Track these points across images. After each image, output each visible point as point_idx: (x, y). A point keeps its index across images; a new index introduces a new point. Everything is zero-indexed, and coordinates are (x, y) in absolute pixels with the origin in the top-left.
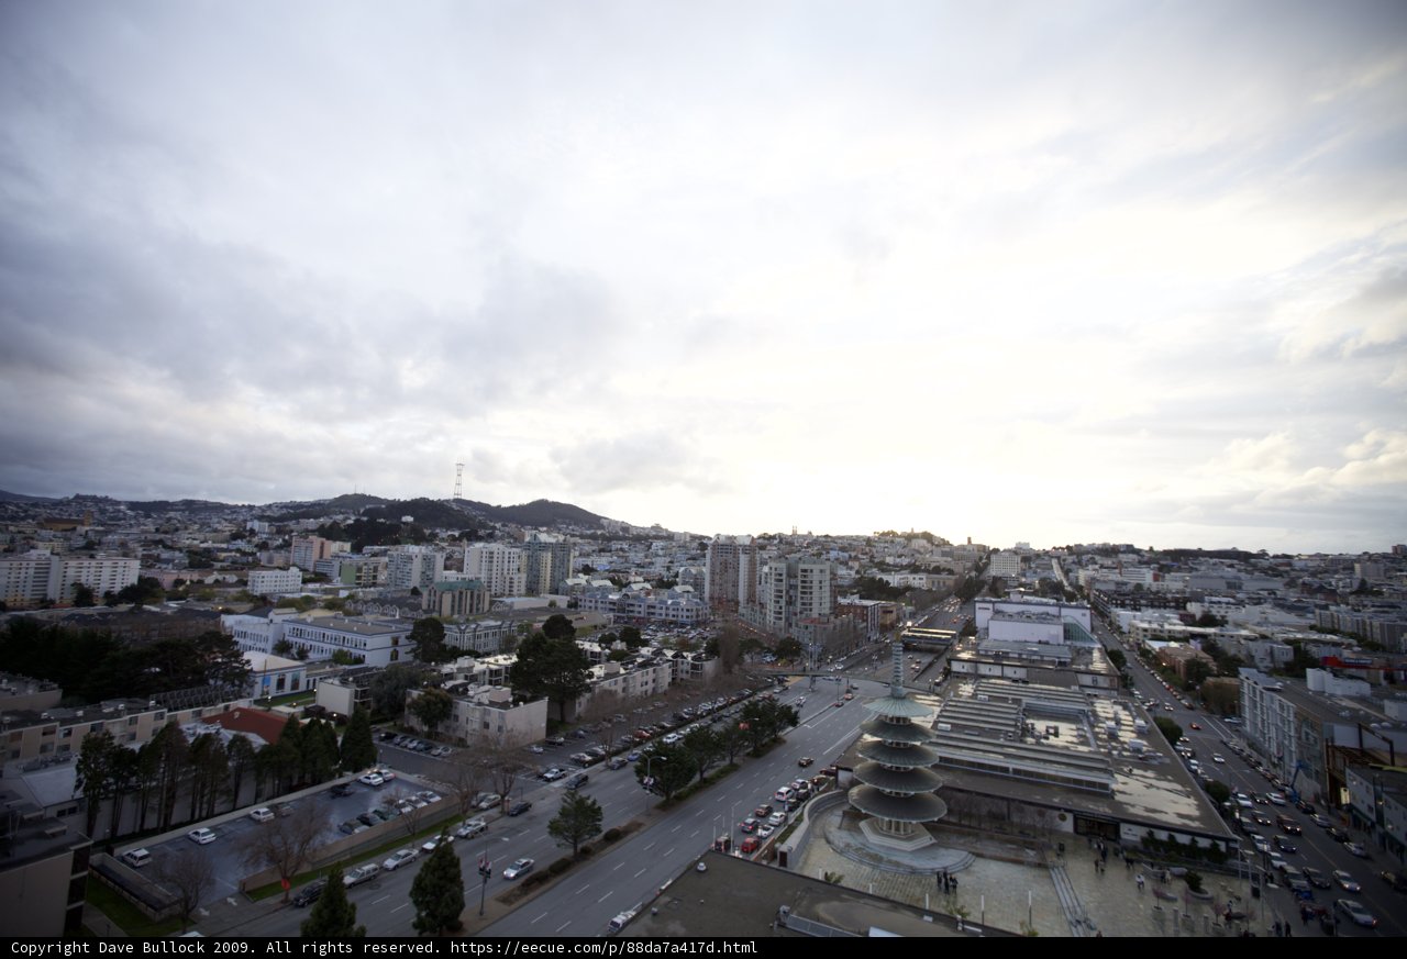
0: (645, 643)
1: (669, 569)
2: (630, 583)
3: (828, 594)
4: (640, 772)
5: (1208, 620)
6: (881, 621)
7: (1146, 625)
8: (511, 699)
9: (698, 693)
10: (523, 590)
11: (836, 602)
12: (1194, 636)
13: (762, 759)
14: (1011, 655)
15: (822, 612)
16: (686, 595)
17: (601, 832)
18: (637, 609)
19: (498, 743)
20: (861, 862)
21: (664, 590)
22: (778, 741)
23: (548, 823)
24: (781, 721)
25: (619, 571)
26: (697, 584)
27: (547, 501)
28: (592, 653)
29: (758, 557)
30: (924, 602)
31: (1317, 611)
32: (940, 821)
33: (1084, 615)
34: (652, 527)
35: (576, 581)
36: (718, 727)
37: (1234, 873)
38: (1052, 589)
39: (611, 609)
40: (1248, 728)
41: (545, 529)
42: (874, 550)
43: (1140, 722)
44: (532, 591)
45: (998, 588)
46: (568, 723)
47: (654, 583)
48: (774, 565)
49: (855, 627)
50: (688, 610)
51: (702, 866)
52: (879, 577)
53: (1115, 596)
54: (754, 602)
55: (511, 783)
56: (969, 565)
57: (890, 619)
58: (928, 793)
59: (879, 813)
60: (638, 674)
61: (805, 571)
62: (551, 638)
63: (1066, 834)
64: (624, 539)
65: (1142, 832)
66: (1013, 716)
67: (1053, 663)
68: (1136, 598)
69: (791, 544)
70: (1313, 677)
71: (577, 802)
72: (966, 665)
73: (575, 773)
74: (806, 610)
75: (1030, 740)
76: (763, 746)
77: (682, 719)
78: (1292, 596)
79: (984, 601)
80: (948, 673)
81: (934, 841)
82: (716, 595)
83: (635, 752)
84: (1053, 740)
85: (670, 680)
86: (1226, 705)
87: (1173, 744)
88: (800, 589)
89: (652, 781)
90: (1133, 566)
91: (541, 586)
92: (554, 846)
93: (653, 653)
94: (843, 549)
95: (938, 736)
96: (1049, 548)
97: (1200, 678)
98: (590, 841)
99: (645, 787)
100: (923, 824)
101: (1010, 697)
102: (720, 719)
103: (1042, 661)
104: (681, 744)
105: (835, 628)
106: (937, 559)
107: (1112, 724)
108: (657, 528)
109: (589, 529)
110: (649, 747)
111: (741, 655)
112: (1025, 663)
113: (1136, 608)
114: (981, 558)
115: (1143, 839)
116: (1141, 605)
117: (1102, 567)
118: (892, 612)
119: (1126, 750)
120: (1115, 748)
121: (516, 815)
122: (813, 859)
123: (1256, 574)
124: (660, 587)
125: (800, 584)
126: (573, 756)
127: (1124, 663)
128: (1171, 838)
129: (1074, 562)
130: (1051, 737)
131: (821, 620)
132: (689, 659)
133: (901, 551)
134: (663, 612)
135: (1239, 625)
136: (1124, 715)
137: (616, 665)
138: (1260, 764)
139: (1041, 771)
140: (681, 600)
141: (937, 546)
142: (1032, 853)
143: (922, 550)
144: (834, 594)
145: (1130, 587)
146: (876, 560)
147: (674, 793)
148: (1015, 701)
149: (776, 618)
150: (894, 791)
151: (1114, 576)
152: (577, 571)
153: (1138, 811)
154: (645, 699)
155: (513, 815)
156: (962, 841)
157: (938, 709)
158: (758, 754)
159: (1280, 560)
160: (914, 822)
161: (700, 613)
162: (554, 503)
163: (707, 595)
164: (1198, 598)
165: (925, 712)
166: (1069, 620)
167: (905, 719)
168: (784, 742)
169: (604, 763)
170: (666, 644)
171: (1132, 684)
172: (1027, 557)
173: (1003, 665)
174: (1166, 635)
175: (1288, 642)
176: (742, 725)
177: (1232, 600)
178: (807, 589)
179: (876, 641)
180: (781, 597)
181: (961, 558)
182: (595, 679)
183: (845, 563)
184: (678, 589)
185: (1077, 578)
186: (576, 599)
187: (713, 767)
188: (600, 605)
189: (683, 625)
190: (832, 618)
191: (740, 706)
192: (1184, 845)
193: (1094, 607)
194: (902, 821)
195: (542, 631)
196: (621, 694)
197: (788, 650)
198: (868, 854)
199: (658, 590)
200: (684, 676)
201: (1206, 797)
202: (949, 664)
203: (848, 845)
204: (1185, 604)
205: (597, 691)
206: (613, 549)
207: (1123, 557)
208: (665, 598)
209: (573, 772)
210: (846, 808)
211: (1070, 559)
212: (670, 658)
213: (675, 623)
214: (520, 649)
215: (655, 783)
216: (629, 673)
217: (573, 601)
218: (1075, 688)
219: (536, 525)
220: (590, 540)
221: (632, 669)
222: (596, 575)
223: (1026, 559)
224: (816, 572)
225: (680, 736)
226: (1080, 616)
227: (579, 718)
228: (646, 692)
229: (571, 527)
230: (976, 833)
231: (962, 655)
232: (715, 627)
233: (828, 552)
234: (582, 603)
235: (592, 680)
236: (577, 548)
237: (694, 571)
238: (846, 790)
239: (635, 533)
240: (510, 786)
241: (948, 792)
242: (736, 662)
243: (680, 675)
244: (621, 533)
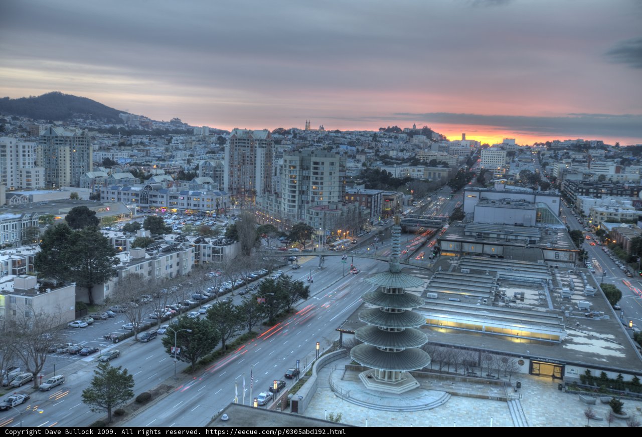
0: (169, 231)
1: (189, 162)
2: (151, 175)
3: (337, 184)
4: (166, 343)
6: (383, 208)
7: (604, 210)
8: (37, 287)
10: (42, 184)
11: (343, 191)
12: (641, 218)
13: (277, 327)
14: (491, 236)
15: (331, 201)
16: (206, 186)
17: (133, 396)
18: (159, 199)
19: (27, 326)
21: (185, 182)
22: (290, 312)
23: (82, 393)
24: (294, 295)
25: (141, 165)
26: (217, 175)
27: (60, 94)
28: (117, 241)
29: (273, 151)
30: (421, 190)
32: (425, 370)
33: (554, 202)
34: (172, 122)
35: (97, 174)
36: (238, 302)
38: (531, 180)
39: (134, 200)
41: (60, 122)
42: (379, 145)
43: (589, 287)
44: (51, 184)
45: (484, 180)
46: (97, 305)
47: (175, 175)
48: (288, 158)
49: (360, 213)
51: (225, 416)
52: (382, 169)
53: (582, 185)
54: (270, 191)
55: (43, 361)
56: (462, 158)
57: (390, 206)
58: (416, 347)
59: (375, 366)
60: (163, 258)
61: (317, 164)
62: (75, 228)
63: (522, 375)
64: (144, 133)
65: (581, 371)
66: (489, 285)
67: (525, 241)
68: (596, 187)
69: (304, 139)
71: (109, 373)
72: (453, 244)
74: (317, 198)
75: (501, 303)
76: (278, 316)
77: (204, 296)
79: (472, 191)
81: (419, 385)
82: (235, 186)
83: (162, 326)
84: (519, 304)
85: (193, 263)
87: (613, 304)
88: (312, 180)
89: (179, 349)
90: (600, 159)
91: (61, 180)
92: (89, 411)
93: (176, 239)
94: (351, 144)
95: (427, 303)
96: (532, 144)
98: (124, 404)
99: (173, 356)
100: (410, 372)
101: (488, 270)
102: (240, 295)
104: (204, 317)
105: (342, 215)
106: (434, 154)
107: (568, 290)
108: (176, 122)
109: (109, 122)
110: (175, 322)
111: (258, 239)
112: (501, 242)
113: (597, 195)
114: (472, 153)
115: (583, 378)
116: (601, 193)
117: (574, 160)
118: (392, 200)
119: (576, 310)
120: (567, 309)
121: (50, 389)
122: (319, 405)
124: (181, 179)
125: (311, 174)
126: (103, 334)
127: (582, 241)
128: (603, 375)
129: (551, 157)
130: (518, 301)
131: (331, 207)
132: (211, 244)
133: (403, 146)
134: (185, 202)
136: (577, 282)
137: (141, 252)
139: (508, 328)
140: (201, 191)
141: (435, 141)
142: (495, 390)
143: (422, 145)
144: (342, 186)
145: (595, 178)
146: (381, 154)
147: (199, 359)
148: (492, 273)
149: (290, 206)
150: (388, 348)
152: (97, 165)
154: (170, 281)
156: (441, 384)
157: (428, 281)
158: (272, 323)
160: (403, 371)
161: (220, 202)
162: (67, 96)
163: (226, 186)
166: (542, 206)
167: (400, 290)
168: (297, 312)
169: (133, 338)
170: (188, 231)
171: (587, 258)
172: (512, 152)
173: (483, 244)
174: (619, 218)
176: (259, 300)
178: (318, 180)
179: (379, 224)
180: (295, 187)
181: (455, 152)
182: (121, 265)
183: (353, 157)
184: (199, 180)
185: (552, 170)
186: (98, 191)
187: (234, 336)
188: (122, 196)
190: (340, 206)
191: (257, 283)
193: (564, 195)
194: (394, 371)
195: (66, 223)
196: (147, 277)
197: (300, 233)
199: (179, 182)
200: (207, 259)
202: (439, 243)
203: (349, 392)
204: (639, 191)
205: (124, 275)
206: (133, 143)
208: (186, 188)
209: (104, 347)
210: (348, 362)
211: (548, 154)
212: (192, 243)
214: (43, 240)
215: (182, 352)
216: (155, 258)
217: (95, 193)
218: (541, 262)
219: (50, 119)
220: (108, 134)
221: (156, 254)
222: (117, 168)
223: (511, 154)
224: (327, 164)
225: (204, 311)
226: (551, 203)
227: (107, 300)
228: (171, 274)
229: (88, 121)
230: (452, 378)
231: (451, 237)
232: (233, 216)
233: (338, 147)
234: (105, 195)
235: (118, 265)
236: (96, 142)
237: (213, 163)
238: (349, 349)
239: (154, 127)
240: (42, 364)
241: (433, 347)
242: (254, 246)
243: (202, 258)
244: (140, 128)
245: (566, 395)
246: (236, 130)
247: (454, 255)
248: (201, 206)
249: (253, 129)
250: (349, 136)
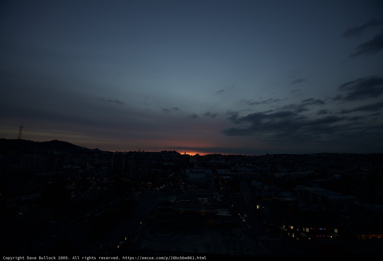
0: (91, 185)
2: (86, 167)
3: (148, 168)
5: (235, 171)
6: (162, 175)
7: (223, 173)
11: (150, 170)
12: (232, 175)
14: (194, 182)
16: (105, 170)
26: (109, 166)
29: (128, 158)
34: (95, 149)
35: (67, 167)
38: (203, 165)
41: (56, 150)
42: (161, 156)
45: (191, 166)
47: (95, 166)
52: (162, 163)
54: (127, 171)
56: (185, 160)
66: (194, 198)
69: (138, 154)
70: (253, 182)
79: (188, 169)
84: (203, 202)
90: (221, 159)
94: (153, 156)
95: (176, 205)
96: (203, 155)
101: (193, 193)
103: (201, 183)
106: (177, 158)
107: (216, 197)
112: (197, 184)
114: (188, 158)
117: (214, 159)
120: (216, 203)
122: (142, 244)
123: (244, 160)
124: (97, 168)
133: (168, 156)
135: (240, 172)
136: (218, 194)
137: (80, 193)
141: (177, 155)
142: (197, 231)
143: (173, 156)
145: (220, 164)
146: (161, 159)
151: (217, 162)
157: (176, 197)
159: (248, 157)
162: (60, 141)
163: (112, 169)
165: (173, 199)
166: (207, 173)
167: (168, 201)
170: (98, 185)
172: (198, 157)
173: (192, 185)
174: (227, 175)
175: (249, 175)
177: (239, 166)
178: (142, 167)
181: (183, 158)
182: (72, 198)
183: (153, 160)
184: (103, 168)
185: (209, 162)
193: (213, 169)
204: (231, 167)
206: (81, 156)
207: (219, 157)
212: (99, 189)
218: (208, 189)
219: (53, 148)
221: (85, 194)
226: (209, 171)
229: (66, 149)
231: (183, 183)
233: (149, 157)
236: (68, 156)
237: (108, 162)
239: (89, 151)
244: (84, 151)
246: (116, 152)
247: (183, 189)
249: (122, 152)
250: (152, 153)
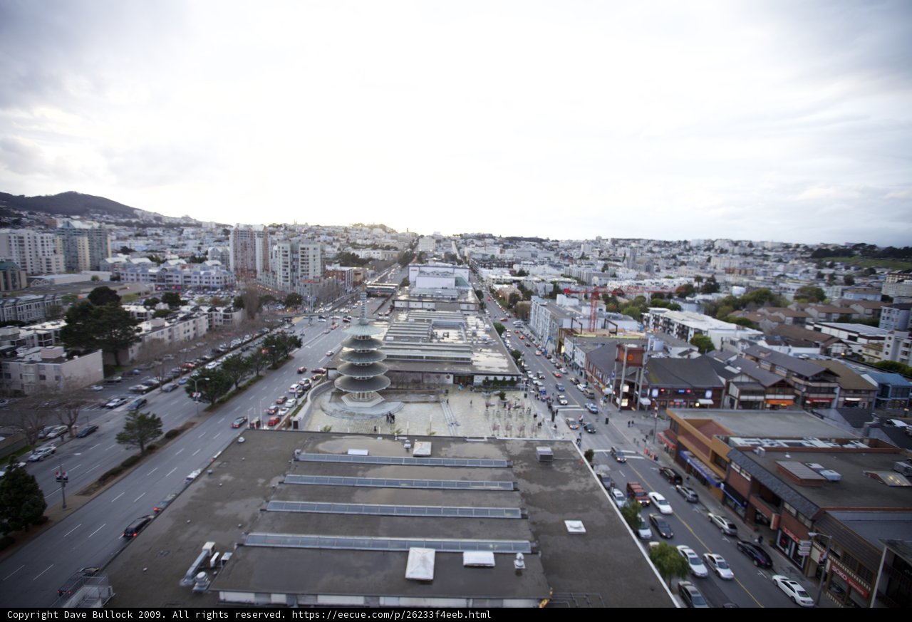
0: (185, 303)
1: (199, 249)
2: (166, 260)
3: (319, 264)
4: (189, 391)
5: (522, 273)
6: (353, 280)
7: (494, 277)
8: (65, 355)
9: (230, 333)
10: (63, 268)
11: (324, 269)
12: (515, 281)
13: (278, 370)
14: (427, 296)
15: (316, 276)
16: (215, 267)
17: (162, 434)
18: (175, 279)
19: (57, 388)
20: (343, 418)
21: (197, 265)
22: (289, 358)
23: (116, 436)
24: (291, 345)
25: (156, 251)
26: (224, 259)
27: (75, 193)
28: (138, 313)
29: (269, 240)
30: (379, 266)
31: (565, 267)
32: (387, 389)
33: (466, 272)
34: (183, 218)
35: (116, 259)
36: (247, 354)
37: (518, 389)
38: (451, 258)
39: (152, 280)
40: (531, 324)
41: (78, 217)
42: (349, 235)
43: (487, 326)
44: (72, 267)
45: (422, 258)
46: (123, 366)
47: (188, 259)
48: (281, 245)
49: (337, 284)
50: (218, 278)
51: (241, 439)
52: (352, 253)
53: (482, 261)
54: (268, 270)
55: (76, 415)
56: (407, 244)
57: (359, 278)
58: (381, 375)
59: (353, 390)
60: (181, 325)
61: (304, 249)
62: (98, 305)
63: (449, 385)
64: (157, 226)
65: (483, 378)
66: (427, 329)
67: (448, 299)
68: (490, 263)
69: (293, 231)
70: (561, 298)
71: (139, 418)
72: (403, 303)
73: (134, 400)
74: (305, 274)
75: (435, 340)
76: (279, 362)
77: (219, 352)
78: (556, 260)
79: (414, 266)
80: (392, 308)
81: (384, 399)
82: (239, 267)
83: (184, 378)
84: (446, 340)
85: (207, 327)
86: (524, 315)
87: (500, 335)
88: (300, 261)
89: (200, 395)
90: (491, 245)
91: (81, 264)
92: (123, 450)
93: (192, 310)
94: (329, 234)
95: (387, 344)
96: (451, 235)
97: (515, 302)
98: (154, 441)
99: (195, 399)
100: (378, 392)
101: (426, 319)
102: (247, 349)
103: (443, 298)
105: (324, 285)
106: (388, 241)
107: (474, 328)
108: (186, 218)
109: (124, 217)
110: (195, 373)
111: (260, 306)
112: (435, 300)
113: (491, 268)
114: (413, 241)
115: (484, 381)
116: (492, 266)
117: (477, 246)
118: (360, 274)
119: (479, 340)
120: (475, 340)
121: (85, 436)
122: (314, 422)
123: (544, 249)
124: (193, 262)
125: (300, 258)
126: (131, 388)
127: (483, 297)
128: (495, 378)
129: (463, 243)
130: (445, 338)
131: (315, 281)
132: (222, 312)
133: (366, 236)
134: (198, 280)
135: (534, 275)
136: (480, 323)
138: (534, 340)
139: (439, 356)
140: (211, 271)
141: (389, 233)
142: (432, 397)
143: (379, 235)
144: (323, 265)
145: (489, 257)
146: (351, 242)
147: (217, 400)
148: (429, 321)
149: (284, 281)
150: (361, 377)
151: (482, 251)
152: (115, 252)
153: (483, 369)
154: (188, 342)
155: (82, 437)
156: (398, 397)
157: (387, 329)
158: (276, 367)
159: (555, 243)
160: (372, 392)
161: (228, 279)
162: (84, 195)
163: (232, 267)
164: (518, 262)
165: (379, 332)
166: (458, 276)
167: (367, 337)
168: (293, 358)
169: (159, 389)
170: (202, 302)
171: (485, 308)
172: (439, 241)
173: (423, 302)
174: (502, 281)
175: (552, 282)
176: (263, 351)
177: (532, 263)
178: (305, 261)
179: (351, 292)
180: (287, 266)
181: (402, 240)
183: (330, 244)
184: (208, 263)
185: (464, 252)
186: (118, 274)
187: (245, 380)
189: (214, 289)
190: (322, 279)
191: (261, 339)
192: (500, 381)
193: (471, 268)
194: (366, 392)
195: (88, 300)
196: (167, 341)
197: (294, 301)
198: (347, 413)
199: (192, 264)
200: (219, 323)
201: (511, 358)
202: (394, 303)
203: (335, 410)
204: (512, 265)
205: (146, 340)
206: (149, 233)
207: (487, 241)
208: (198, 270)
209: (133, 399)
210: (333, 390)
211: (461, 241)
212: (206, 312)
213: (208, 288)
214: (68, 316)
215: (202, 396)
216: (173, 326)
217: (115, 275)
218: (459, 311)
219: (68, 214)
220: (125, 227)
221: (175, 322)
222: (135, 254)
223: (438, 241)
224: (311, 249)
225: (219, 363)
226: (463, 273)
227: (133, 361)
228: (189, 337)
229: (104, 216)
230: (405, 392)
231: (401, 298)
232: (239, 289)
233: (319, 237)
234: (124, 277)
235: (141, 333)
236: (113, 233)
237: (220, 250)
238: (333, 380)
239: (167, 221)
240: (75, 417)
241: (391, 373)
242: (257, 311)
243: (215, 323)
244: (154, 222)
245: (475, 394)
246: (238, 225)
248: (211, 283)
249: (252, 224)
250: (327, 229)
